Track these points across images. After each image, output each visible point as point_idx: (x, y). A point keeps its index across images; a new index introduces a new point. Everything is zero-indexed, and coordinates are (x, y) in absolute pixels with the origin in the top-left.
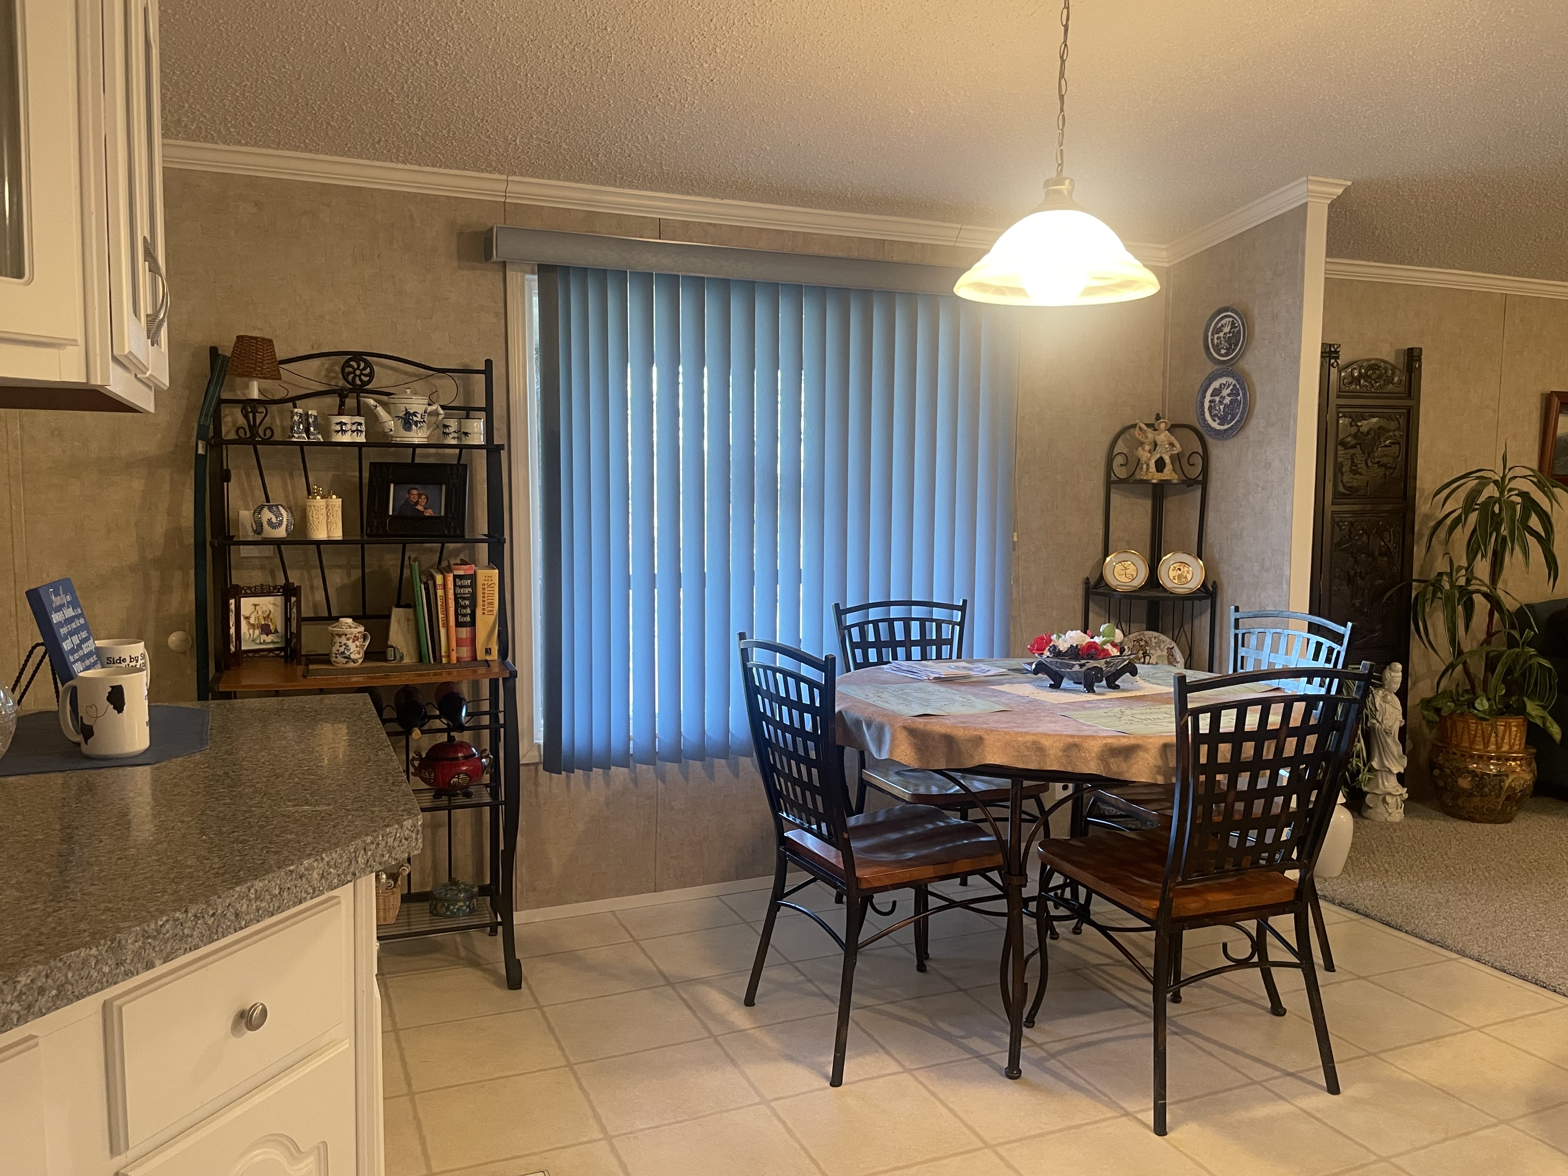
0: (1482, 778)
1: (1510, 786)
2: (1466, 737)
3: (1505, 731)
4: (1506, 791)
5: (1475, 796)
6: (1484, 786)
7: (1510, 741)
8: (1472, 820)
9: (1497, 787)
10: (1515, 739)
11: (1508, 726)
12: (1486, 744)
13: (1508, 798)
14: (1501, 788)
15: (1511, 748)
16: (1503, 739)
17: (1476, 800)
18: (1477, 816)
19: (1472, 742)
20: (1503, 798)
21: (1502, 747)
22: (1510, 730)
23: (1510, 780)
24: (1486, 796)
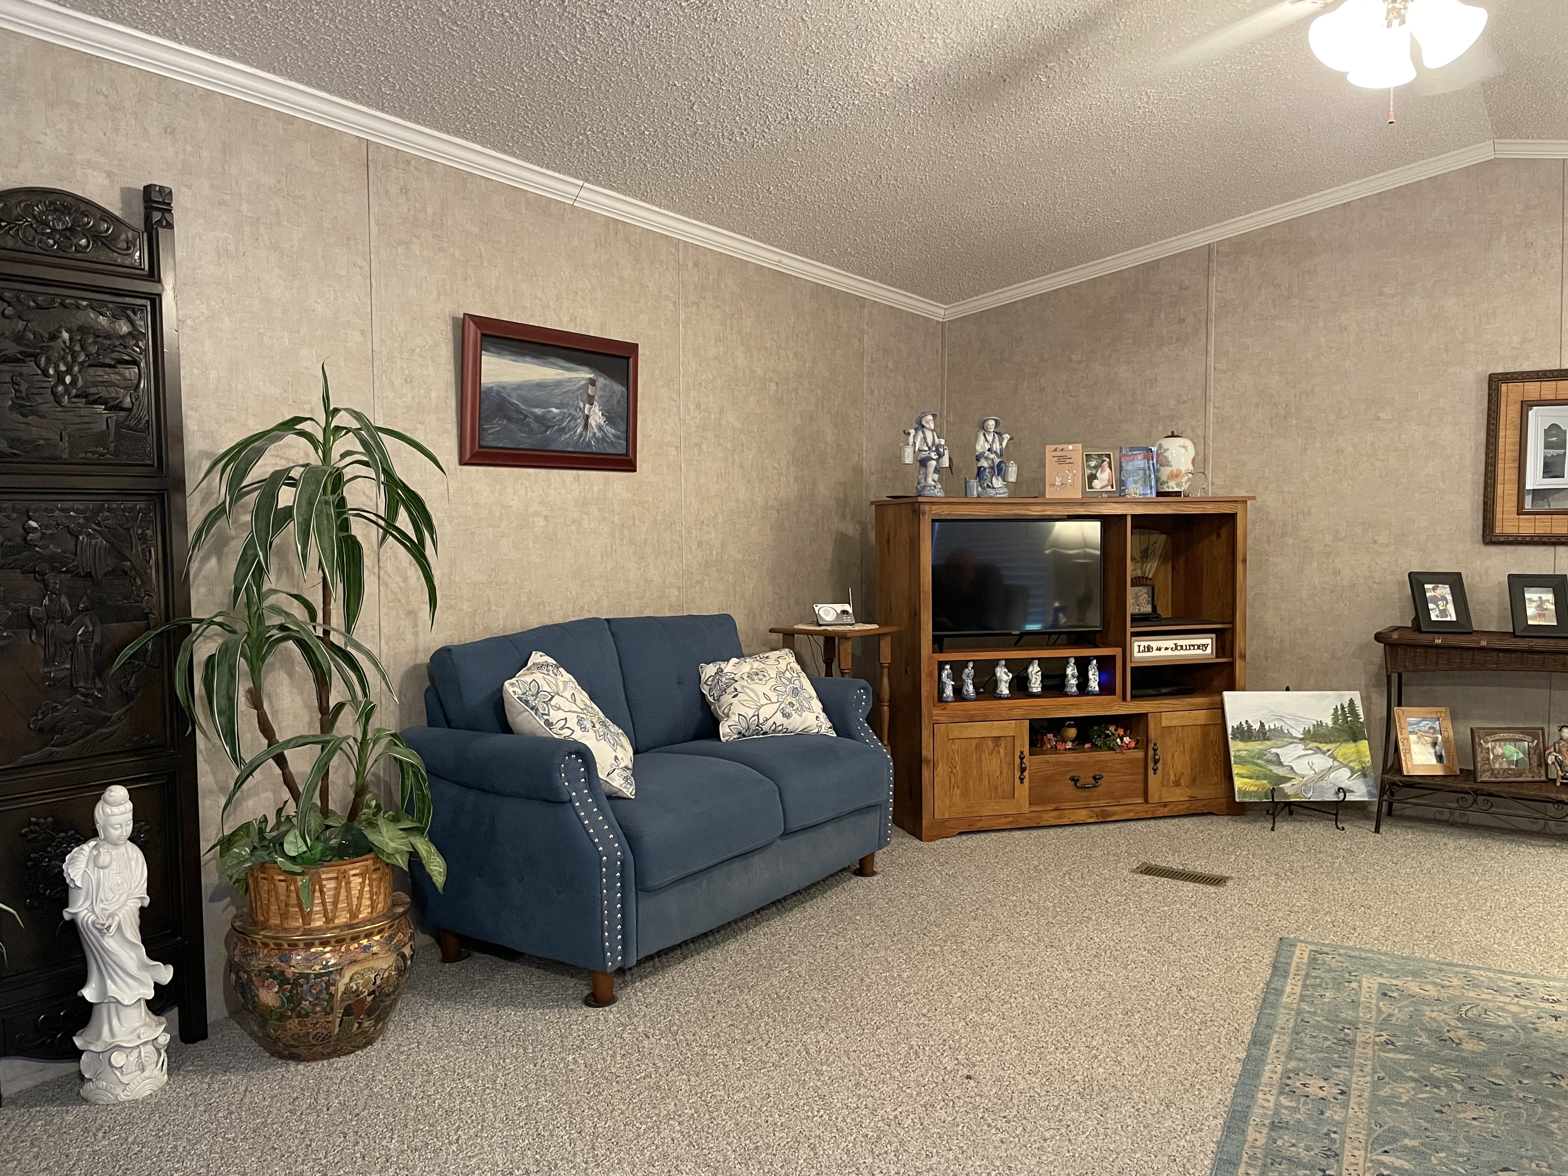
0: (295, 984)
1: (347, 990)
2: (274, 907)
3: (337, 889)
4: (342, 1000)
5: (290, 1017)
6: (302, 998)
7: (350, 904)
8: (298, 1058)
9: (324, 995)
10: (360, 898)
11: (342, 878)
12: (307, 918)
13: (348, 1011)
14: (332, 996)
15: (354, 915)
16: (335, 903)
17: (293, 1024)
18: (303, 1051)
19: (284, 916)
20: (338, 1013)
21: (335, 917)
22: (348, 883)
23: (346, 980)
24: (307, 1015)
